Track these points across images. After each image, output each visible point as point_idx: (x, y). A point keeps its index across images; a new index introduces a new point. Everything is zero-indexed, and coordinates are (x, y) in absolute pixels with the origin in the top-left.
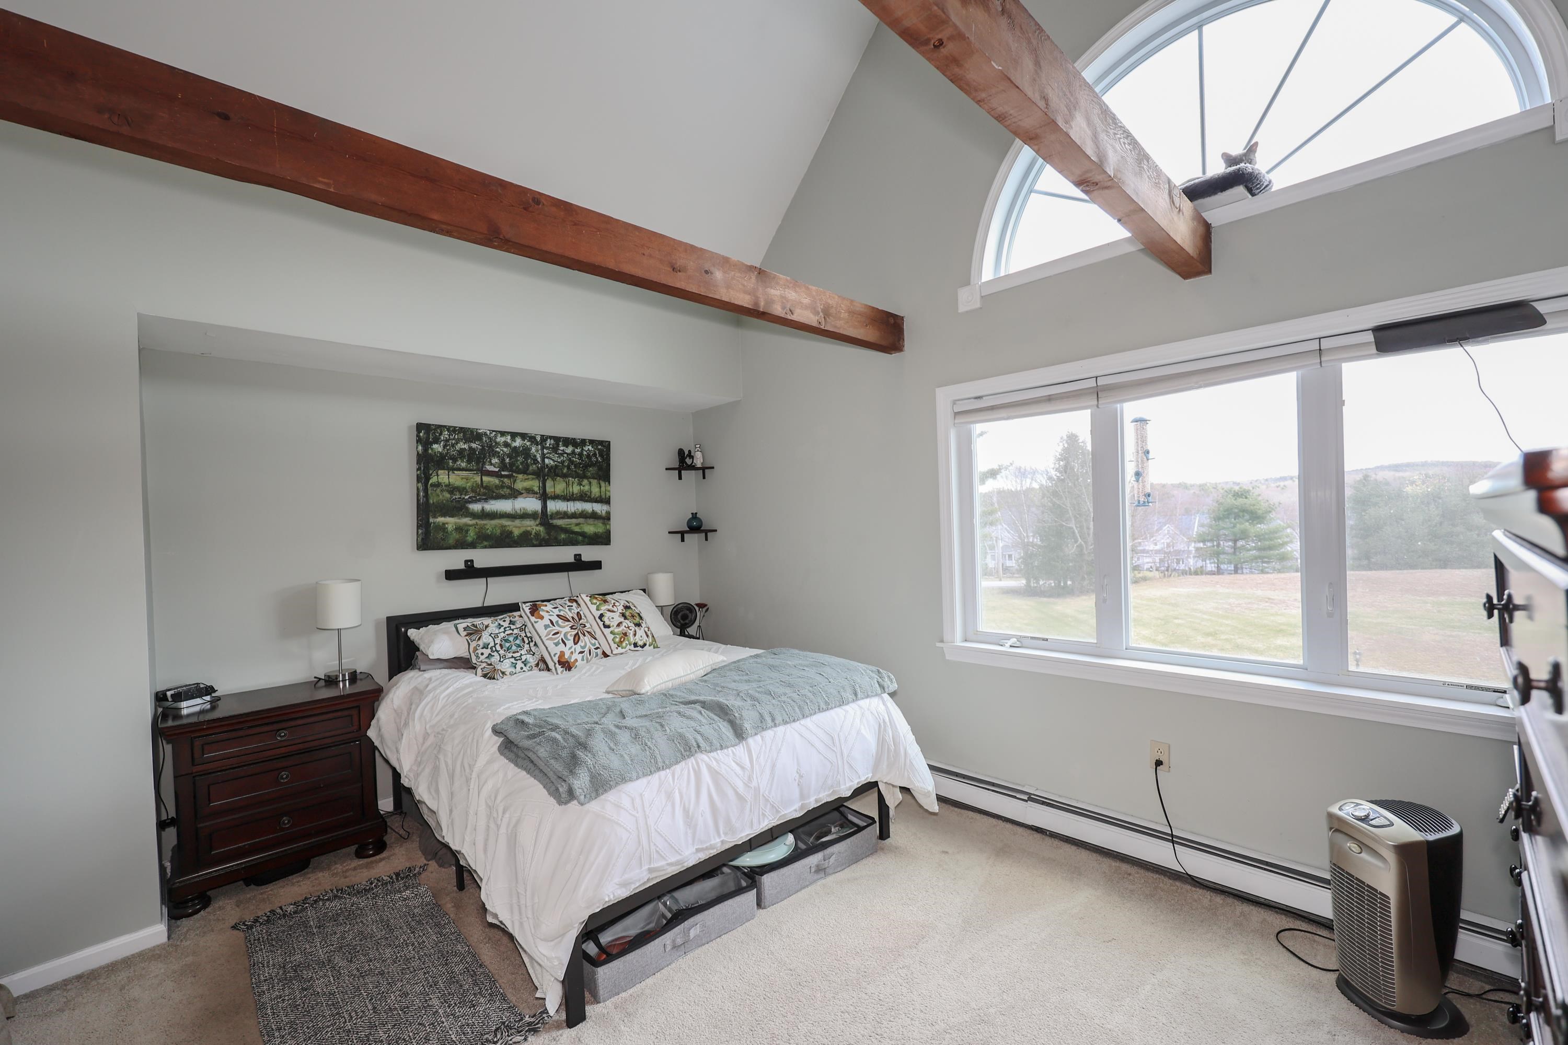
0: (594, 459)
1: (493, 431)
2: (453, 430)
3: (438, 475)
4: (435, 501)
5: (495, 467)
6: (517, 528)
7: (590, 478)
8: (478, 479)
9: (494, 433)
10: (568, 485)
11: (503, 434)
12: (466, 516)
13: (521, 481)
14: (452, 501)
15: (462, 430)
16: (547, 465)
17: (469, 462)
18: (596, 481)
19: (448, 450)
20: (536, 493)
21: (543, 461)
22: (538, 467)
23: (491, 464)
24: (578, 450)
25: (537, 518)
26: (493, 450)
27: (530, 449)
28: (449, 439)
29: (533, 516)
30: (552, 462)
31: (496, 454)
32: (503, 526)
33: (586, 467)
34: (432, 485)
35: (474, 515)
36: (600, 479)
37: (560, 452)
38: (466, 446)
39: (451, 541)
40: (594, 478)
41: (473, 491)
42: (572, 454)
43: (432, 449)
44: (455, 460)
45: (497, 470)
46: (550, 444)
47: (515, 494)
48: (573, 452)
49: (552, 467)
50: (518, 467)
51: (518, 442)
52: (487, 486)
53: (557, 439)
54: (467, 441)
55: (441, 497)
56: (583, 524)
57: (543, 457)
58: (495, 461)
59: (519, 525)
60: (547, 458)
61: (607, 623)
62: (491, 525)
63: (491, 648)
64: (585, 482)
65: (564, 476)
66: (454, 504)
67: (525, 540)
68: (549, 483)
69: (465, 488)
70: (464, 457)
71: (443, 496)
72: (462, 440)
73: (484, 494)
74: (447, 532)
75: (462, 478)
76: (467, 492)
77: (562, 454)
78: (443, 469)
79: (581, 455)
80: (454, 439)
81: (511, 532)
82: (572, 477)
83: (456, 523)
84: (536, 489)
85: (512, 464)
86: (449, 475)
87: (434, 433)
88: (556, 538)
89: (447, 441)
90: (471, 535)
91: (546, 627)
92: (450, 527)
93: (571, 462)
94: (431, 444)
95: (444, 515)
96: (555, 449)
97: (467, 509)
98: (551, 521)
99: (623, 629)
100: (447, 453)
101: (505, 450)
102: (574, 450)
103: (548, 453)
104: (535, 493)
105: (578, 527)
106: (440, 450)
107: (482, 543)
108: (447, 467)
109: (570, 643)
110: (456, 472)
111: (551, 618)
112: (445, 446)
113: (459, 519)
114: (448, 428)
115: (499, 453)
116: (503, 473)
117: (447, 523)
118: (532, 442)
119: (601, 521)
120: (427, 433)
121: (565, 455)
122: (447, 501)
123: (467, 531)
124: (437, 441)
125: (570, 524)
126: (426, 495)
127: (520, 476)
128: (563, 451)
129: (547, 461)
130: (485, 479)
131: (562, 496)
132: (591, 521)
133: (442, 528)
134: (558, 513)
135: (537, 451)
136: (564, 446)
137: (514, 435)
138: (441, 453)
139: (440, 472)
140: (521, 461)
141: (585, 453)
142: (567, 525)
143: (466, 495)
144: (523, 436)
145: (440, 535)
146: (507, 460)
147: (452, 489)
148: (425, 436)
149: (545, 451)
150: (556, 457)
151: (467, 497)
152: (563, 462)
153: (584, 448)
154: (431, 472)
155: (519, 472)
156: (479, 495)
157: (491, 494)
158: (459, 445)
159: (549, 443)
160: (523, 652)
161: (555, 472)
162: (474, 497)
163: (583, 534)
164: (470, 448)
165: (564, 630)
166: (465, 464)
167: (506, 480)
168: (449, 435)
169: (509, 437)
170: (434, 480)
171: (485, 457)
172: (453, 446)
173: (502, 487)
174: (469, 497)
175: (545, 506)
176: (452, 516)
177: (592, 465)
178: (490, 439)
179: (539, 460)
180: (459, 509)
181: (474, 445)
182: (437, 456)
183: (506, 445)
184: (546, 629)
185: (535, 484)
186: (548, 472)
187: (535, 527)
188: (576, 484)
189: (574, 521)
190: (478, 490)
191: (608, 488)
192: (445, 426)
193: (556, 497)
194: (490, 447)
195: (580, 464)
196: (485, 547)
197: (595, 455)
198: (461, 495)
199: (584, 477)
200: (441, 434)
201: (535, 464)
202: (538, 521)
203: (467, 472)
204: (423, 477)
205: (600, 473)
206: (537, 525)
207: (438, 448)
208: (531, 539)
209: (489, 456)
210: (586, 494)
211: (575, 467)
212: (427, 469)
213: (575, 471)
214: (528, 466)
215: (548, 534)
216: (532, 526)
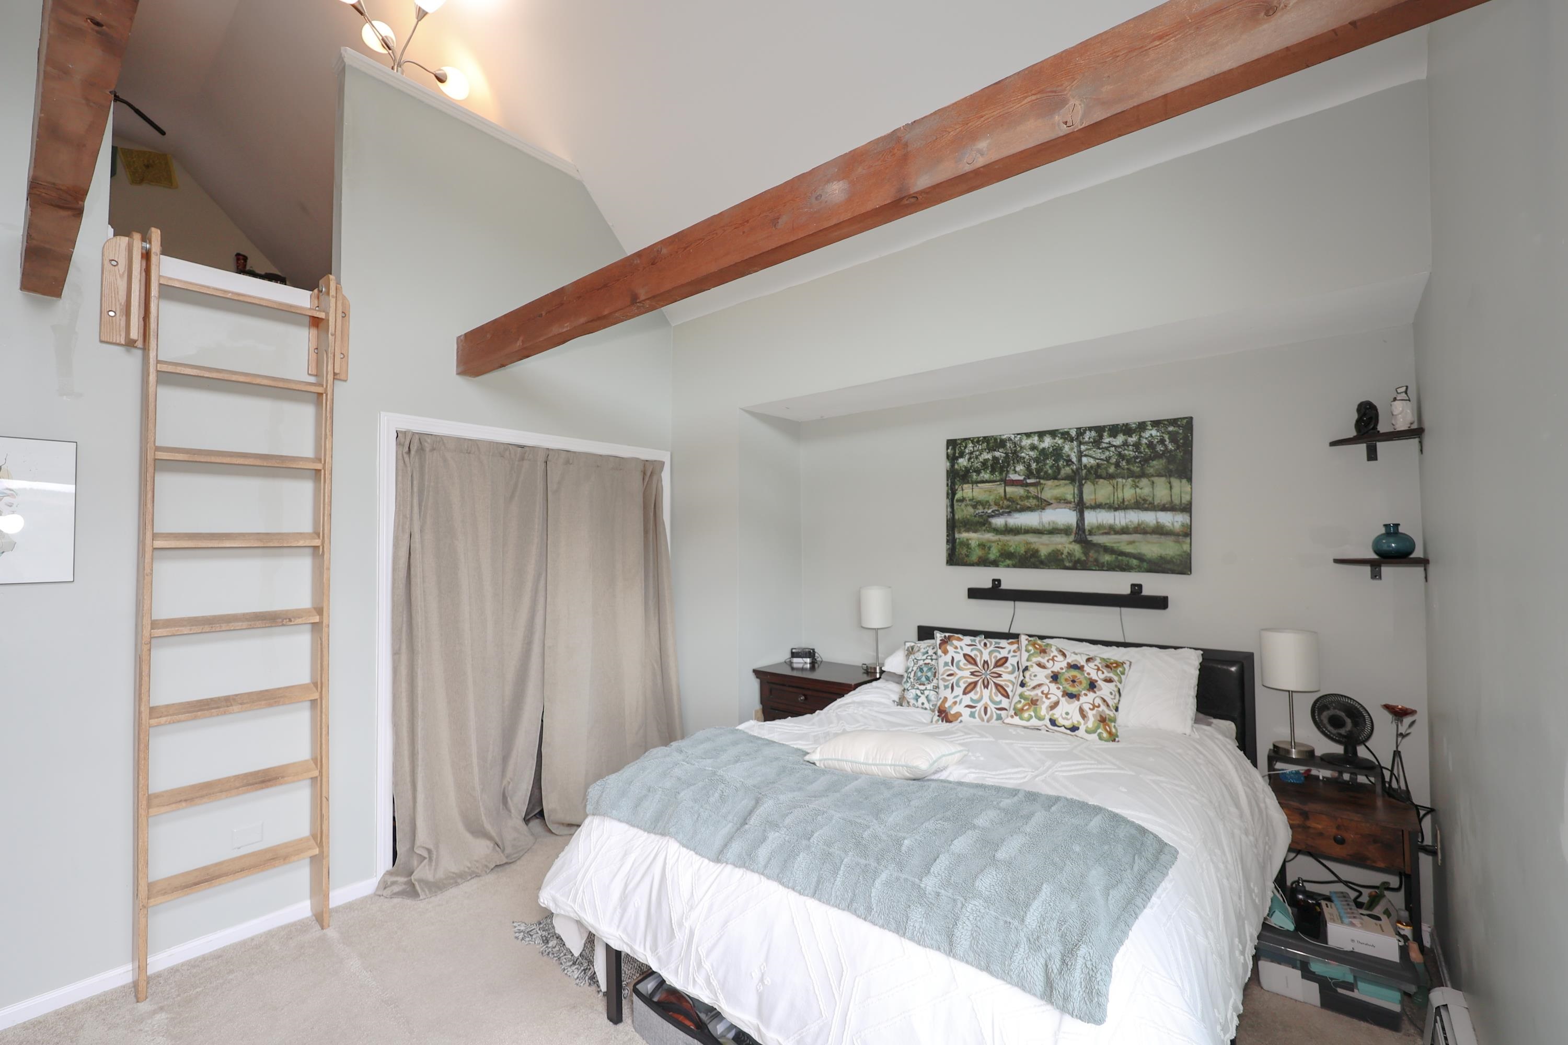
0: (1160, 448)
1: (1018, 434)
2: (976, 441)
3: (963, 490)
4: (960, 517)
5: (1019, 475)
6: (1044, 545)
7: (1152, 476)
8: (1001, 490)
9: (1019, 436)
10: (1115, 488)
11: (1028, 435)
12: (989, 532)
13: (1050, 489)
14: (975, 516)
15: (986, 439)
16: (1085, 466)
17: (992, 472)
18: (1163, 479)
19: (972, 463)
20: (1070, 503)
21: (1080, 460)
22: (1072, 470)
23: (1016, 472)
24: (1133, 439)
25: (1071, 534)
26: (1018, 456)
27: (1061, 449)
28: (973, 452)
29: (1066, 531)
30: (1092, 461)
31: (1019, 460)
32: (1028, 543)
33: (1146, 460)
34: (958, 501)
35: (997, 531)
36: (1170, 476)
37: (1104, 445)
38: (989, 456)
39: (974, 558)
40: (1159, 475)
41: (996, 504)
42: (1123, 445)
43: (958, 464)
44: (978, 472)
45: (1021, 478)
46: (1089, 438)
47: (1042, 505)
48: (1125, 444)
49: (1092, 467)
50: (1046, 472)
51: (1047, 442)
52: (1010, 497)
53: (1100, 430)
54: (991, 449)
55: (965, 512)
56: (1139, 542)
57: (1080, 455)
58: (1020, 467)
59: (1047, 542)
60: (1086, 456)
62: (1016, 543)
64: (1144, 482)
65: (1110, 477)
66: (977, 519)
67: (1055, 561)
68: (1088, 489)
69: (988, 502)
70: (987, 468)
71: (967, 511)
72: (985, 449)
73: (1008, 507)
74: (970, 549)
75: (985, 491)
76: (990, 505)
77: (1107, 449)
78: (968, 483)
79: (1137, 445)
80: (978, 451)
81: (1037, 551)
82: (1123, 478)
83: (979, 539)
84: (1070, 497)
85: (1039, 470)
86: (973, 489)
87: (960, 447)
88: (1096, 560)
89: (971, 453)
90: (993, 554)
92: (973, 544)
93: (1121, 456)
94: (957, 458)
95: (968, 531)
96: (1097, 443)
97: (990, 523)
98: (1089, 538)
100: (971, 467)
101: (1031, 453)
102: (1126, 440)
103: (1087, 449)
104: (1067, 502)
105: (1130, 546)
106: (965, 464)
107: (1005, 561)
108: (972, 481)
110: (979, 485)
112: (969, 459)
113: (982, 535)
114: (972, 440)
115: (1024, 458)
116: (1029, 481)
117: (970, 539)
118: (1065, 439)
119: (1173, 538)
120: (954, 449)
121: (1113, 449)
122: (971, 516)
123: (989, 548)
124: (962, 455)
125: (1119, 542)
126: (953, 512)
127: (1050, 483)
128: (1109, 443)
129: (1084, 460)
130: (1009, 489)
131: (1106, 504)
132: (1154, 538)
133: (966, 544)
134: (1099, 527)
135: (1072, 449)
136: (1110, 436)
137: (1041, 435)
138: (966, 468)
139: (965, 486)
140: (1051, 464)
141: (1144, 441)
142: (1115, 543)
143: (988, 509)
144: (1053, 433)
145: (964, 551)
146: (1034, 466)
147: (976, 504)
148: (952, 452)
149: (1083, 448)
150: (1098, 453)
151: (990, 511)
152: (1108, 459)
153: (1143, 434)
154: (957, 487)
155: (1048, 477)
156: (1002, 508)
157: (1014, 506)
158: (982, 455)
159: (1087, 436)
161: (1096, 474)
162: (997, 510)
163: (1140, 558)
164: (995, 458)
166: (988, 475)
167: (1032, 489)
168: (973, 447)
169: (1036, 438)
170: (959, 495)
171: (1009, 465)
172: (977, 458)
173: (1028, 497)
174: (993, 511)
175: (1081, 518)
176: (975, 531)
177: (1157, 456)
178: (1015, 444)
179: (1074, 459)
180: (982, 523)
181: (997, 454)
182: (963, 471)
183: (1033, 448)
185: (1068, 491)
186: (1086, 474)
187: (1067, 545)
188: (1129, 486)
189: (1125, 537)
190: (1001, 503)
191: (1188, 489)
192: (969, 439)
193: (1097, 506)
194: (1015, 453)
195: (1136, 457)
196: (1008, 566)
197: (1162, 441)
198: (984, 509)
199: (1143, 475)
200: (966, 447)
201: (1068, 465)
202: (1072, 538)
203: (991, 484)
204: (952, 493)
205: (1171, 467)
206: (1071, 543)
207: (963, 462)
208: (1062, 560)
209: (1014, 463)
210: (1145, 500)
211: (1128, 462)
212: (953, 484)
213: (1128, 469)
214: (1059, 469)
215: (1086, 554)
216: (1066, 545)
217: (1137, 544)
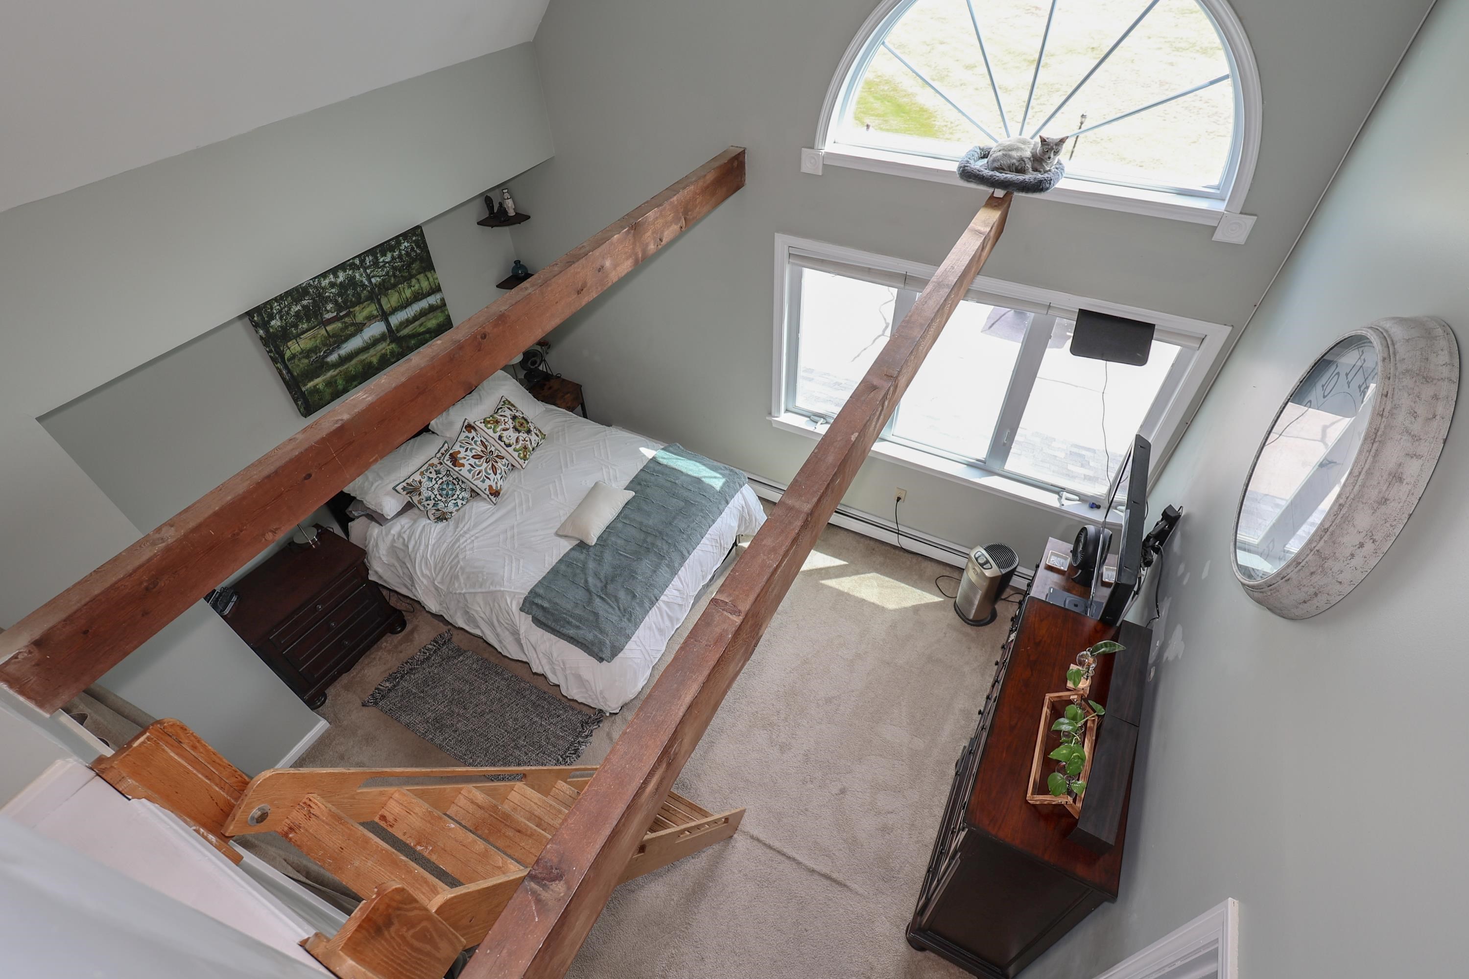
0: (413, 254)
1: (315, 278)
2: (279, 299)
3: (289, 348)
4: (298, 371)
5: (332, 312)
6: (372, 356)
7: (416, 275)
8: (323, 332)
9: (317, 280)
10: (400, 294)
11: (324, 275)
12: (329, 370)
13: (360, 313)
14: (312, 364)
15: (288, 294)
16: (375, 284)
17: (308, 321)
18: (422, 275)
19: (285, 321)
20: (377, 316)
21: (370, 282)
22: (368, 291)
23: (328, 312)
24: (396, 253)
25: (386, 339)
26: (324, 297)
27: (354, 277)
28: (282, 309)
30: (378, 279)
31: (327, 300)
32: (362, 361)
33: (409, 266)
34: (289, 360)
35: (335, 366)
36: (425, 272)
37: (381, 264)
38: (299, 307)
39: (328, 397)
40: (420, 273)
41: (325, 345)
42: (392, 260)
43: (272, 327)
44: (296, 326)
45: (335, 314)
46: (370, 262)
47: (359, 328)
48: (393, 258)
49: (380, 284)
50: (351, 301)
51: (342, 277)
52: (333, 334)
53: (372, 252)
54: (297, 301)
55: (301, 365)
56: (425, 322)
57: (369, 278)
58: (330, 306)
59: (374, 353)
60: (373, 277)
61: (507, 442)
62: (351, 366)
63: (434, 499)
64: (414, 281)
65: (394, 286)
66: (315, 365)
67: (385, 362)
68: (384, 301)
69: (316, 347)
70: (302, 318)
71: (303, 363)
72: (292, 303)
73: (335, 343)
74: (321, 392)
75: (310, 339)
76: (320, 349)
77: (384, 266)
78: (291, 340)
79: (400, 256)
80: (285, 307)
81: (371, 363)
82: (401, 284)
83: (324, 381)
84: (375, 313)
85: (345, 302)
86: (298, 343)
87: (266, 310)
88: (408, 347)
89: (280, 311)
90: (340, 383)
91: (470, 471)
92: (321, 386)
93: (394, 268)
94: (269, 322)
95: (311, 380)
96: (376, 264)
97: (327, 363)
98: (398, 335)
99: (522, 444)
100: (286, 324)
101: (333, 290)
102: (393, 255)
103: (371, 272)
104: (375, 317)
105: (422, 327)
106: (279, 323)
107: (352, 384)
108: (293, 336)
109: (492, 476)
110: (302, 337)
111: (469, 462)
112: (281, 318)
113: (325, 375)
114: (275, 299)
115: (329, 297)
116: (341, 314)
117: (317, 385)
118: (353, 269)
119: (439, 311)
120: (260, 314)
121: (387, 265)
122: (308, 366)
123: (336, 381)
124: (272, 317)
125: (415, 328)
126: (289, 371)
127: (357, 308)
128: (383, 261)
129: (373, 280)
130: (329, 328)
131: (399, 306)
132: (431, 315)
133: (315, 390)
134: (401, 324)
135: (361, 275)
136: (382, 257)
137: (334, 271)
138: (281, 327)
139: (289, 344)
140: (352, 293)
141: (403, 252)
142: (413, 330)
143: (320, 352)
144: (342, 267)
145: (317, 397)
146: (340, 300)
147: (306, 353)
148: (259, 318)
149: (368, 271)
150: (380, 272)
151: (322, 353)
152: (387, 273)
153: (401, 248)
154: (282, 349)
155: (354, 305)
156: (331, 345)
157: (339, 339)
158: (292, 309)
159: (368, 260)
160: (458, 493)
161: (384, 288)
162: (327, 350)
163: (428, 331)
164: (303, 307)
165: (483, 468)
166: (306, 324)
167: (346, 319)
168: (279, 305)
169: (331, 276)
170: (288, 354)
171: (319, 308)
172: (288, 313)
173: (346, 327)
174: (324, 352)
175: (388, 324)
176: (319, 377)
177: (414, 261)
178: (316, 287)
179: (366, 283)
180: (321, 367)
181: (305, 302)
182: (280, 331)
183: (332, 285)
184: (470, 473)
185: (371, 309)
186: (379, 290)
187: (387, 348)
188: (406, 288)
189: (417, 323)
190: (328, 342)
191: (435, 276)
192: (272, 299)
193: (394, 310)
194: (320, 295)
195: (403, 266)
196: (356, 386)
197: (412, 249)
198: (316, 354)
199: (412, 276)
200: (272, 308)
201: (364, 289)
202: (388, 341)
203: (312, 331)
204: (277, 357)
205: (423, 265)
206: (389, 345)
207: (276, 323)
208: (389, 359)
209: (323, 305)
210: (418, 293)
211: (400, 272)
212: (277, 348)
213: (402, 276)
214: (359, 295)
215: (401, 347)
216: (385, 347)
217: (424, 324)
